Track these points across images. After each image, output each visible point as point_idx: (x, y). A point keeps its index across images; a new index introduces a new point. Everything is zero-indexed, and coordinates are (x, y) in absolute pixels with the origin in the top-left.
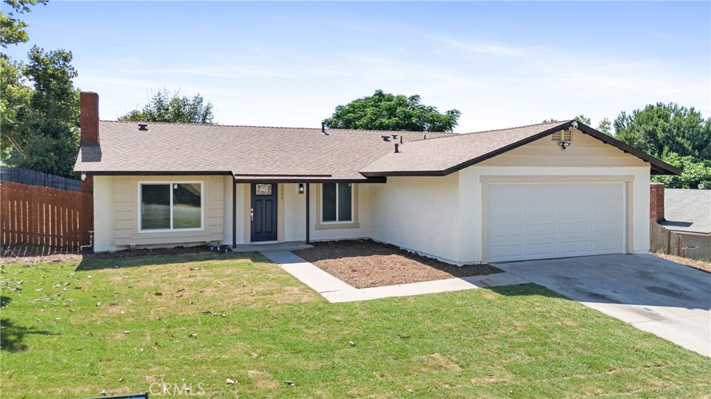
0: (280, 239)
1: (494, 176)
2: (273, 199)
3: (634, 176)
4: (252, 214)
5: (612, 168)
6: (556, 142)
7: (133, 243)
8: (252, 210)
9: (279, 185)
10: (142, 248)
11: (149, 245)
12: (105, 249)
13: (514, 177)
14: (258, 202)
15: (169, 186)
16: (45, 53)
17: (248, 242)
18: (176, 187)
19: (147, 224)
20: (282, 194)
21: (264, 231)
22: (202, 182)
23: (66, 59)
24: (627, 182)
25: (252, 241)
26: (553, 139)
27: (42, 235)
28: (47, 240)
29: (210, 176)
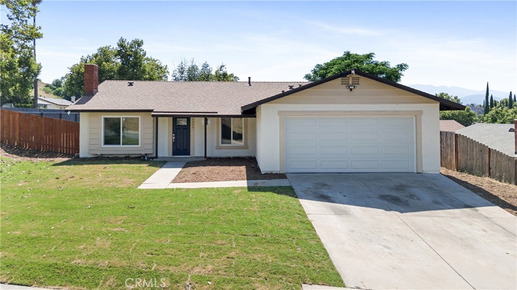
0: (192, 155)
1: (289, 112)
2: (187, 128)
3: (422, 111)
4: (174, 138)
5: (399, 105)
6: (344, 86)
7: (99, 153)
8: (174, 135)
9: (191, 118)
10: (106, 156)
11: (109, 154)
12: (86, 156)
13: (306, 111)
14: (178, 130)
15: (120, 118)
16: (127, 42)
17: (171, 155)
18: (124, 120)
19: (108, 141)
20: (193, 125)
21: (182, 149)
22: (139, 117)
23: (139, 45)
24: (416, 116)
25: (173, 155)
26: (342, 84)
27: (61, 147)
28: (63, 150)
29: (144, 113)
